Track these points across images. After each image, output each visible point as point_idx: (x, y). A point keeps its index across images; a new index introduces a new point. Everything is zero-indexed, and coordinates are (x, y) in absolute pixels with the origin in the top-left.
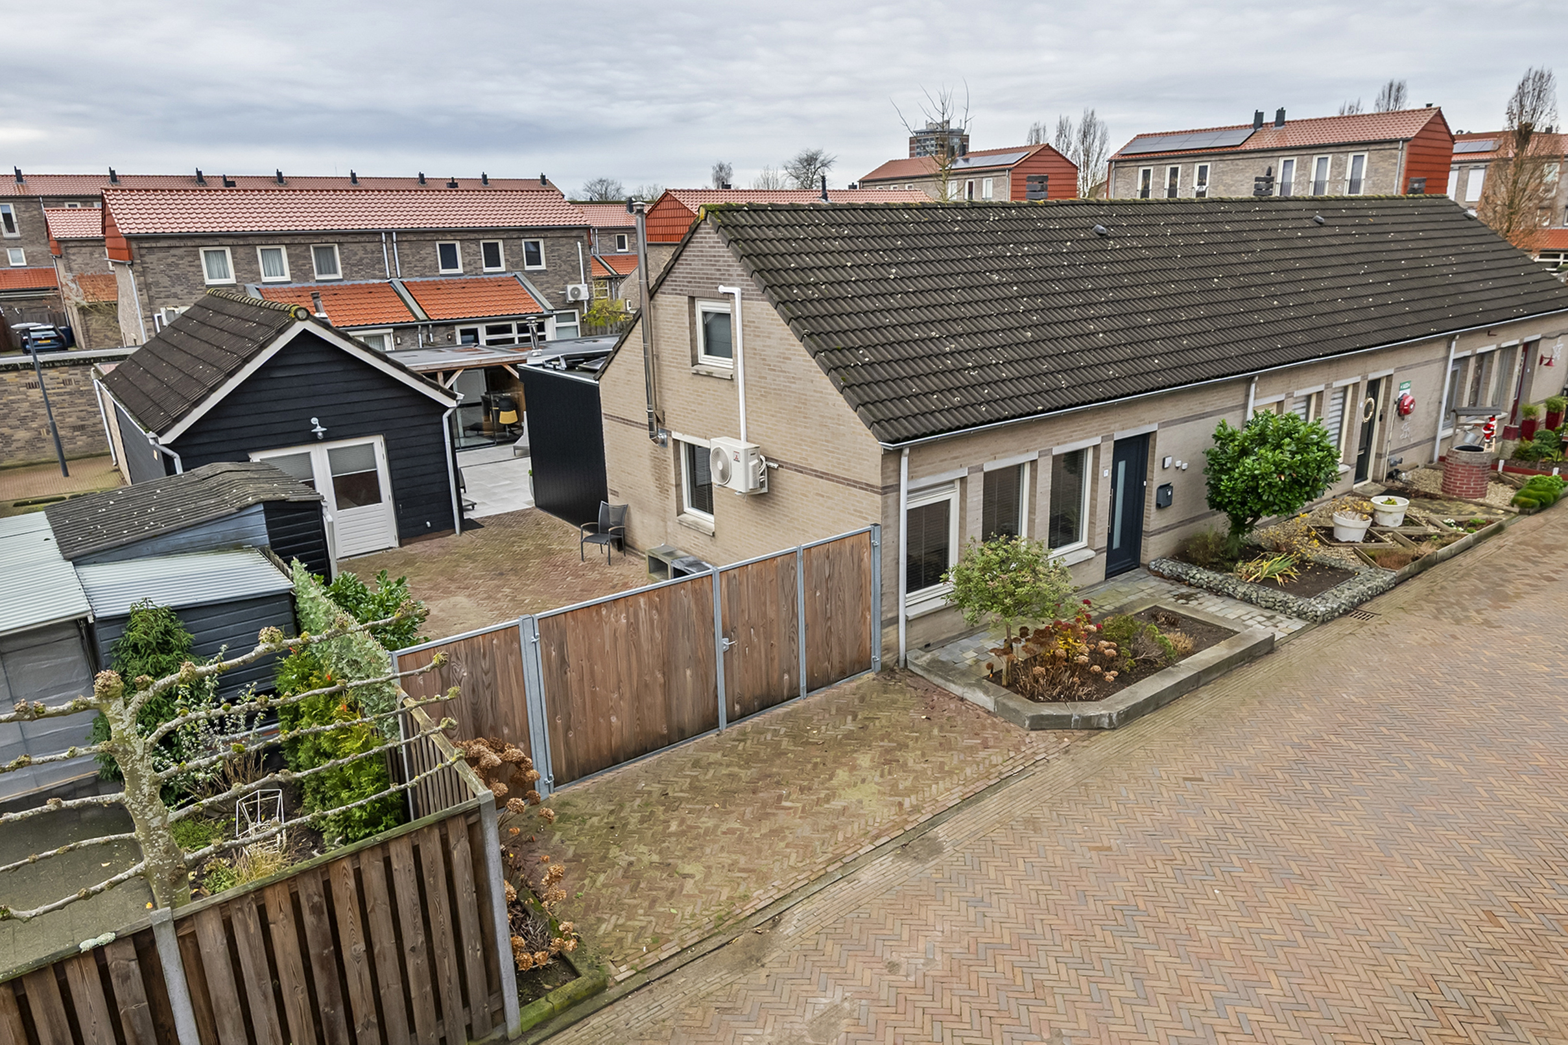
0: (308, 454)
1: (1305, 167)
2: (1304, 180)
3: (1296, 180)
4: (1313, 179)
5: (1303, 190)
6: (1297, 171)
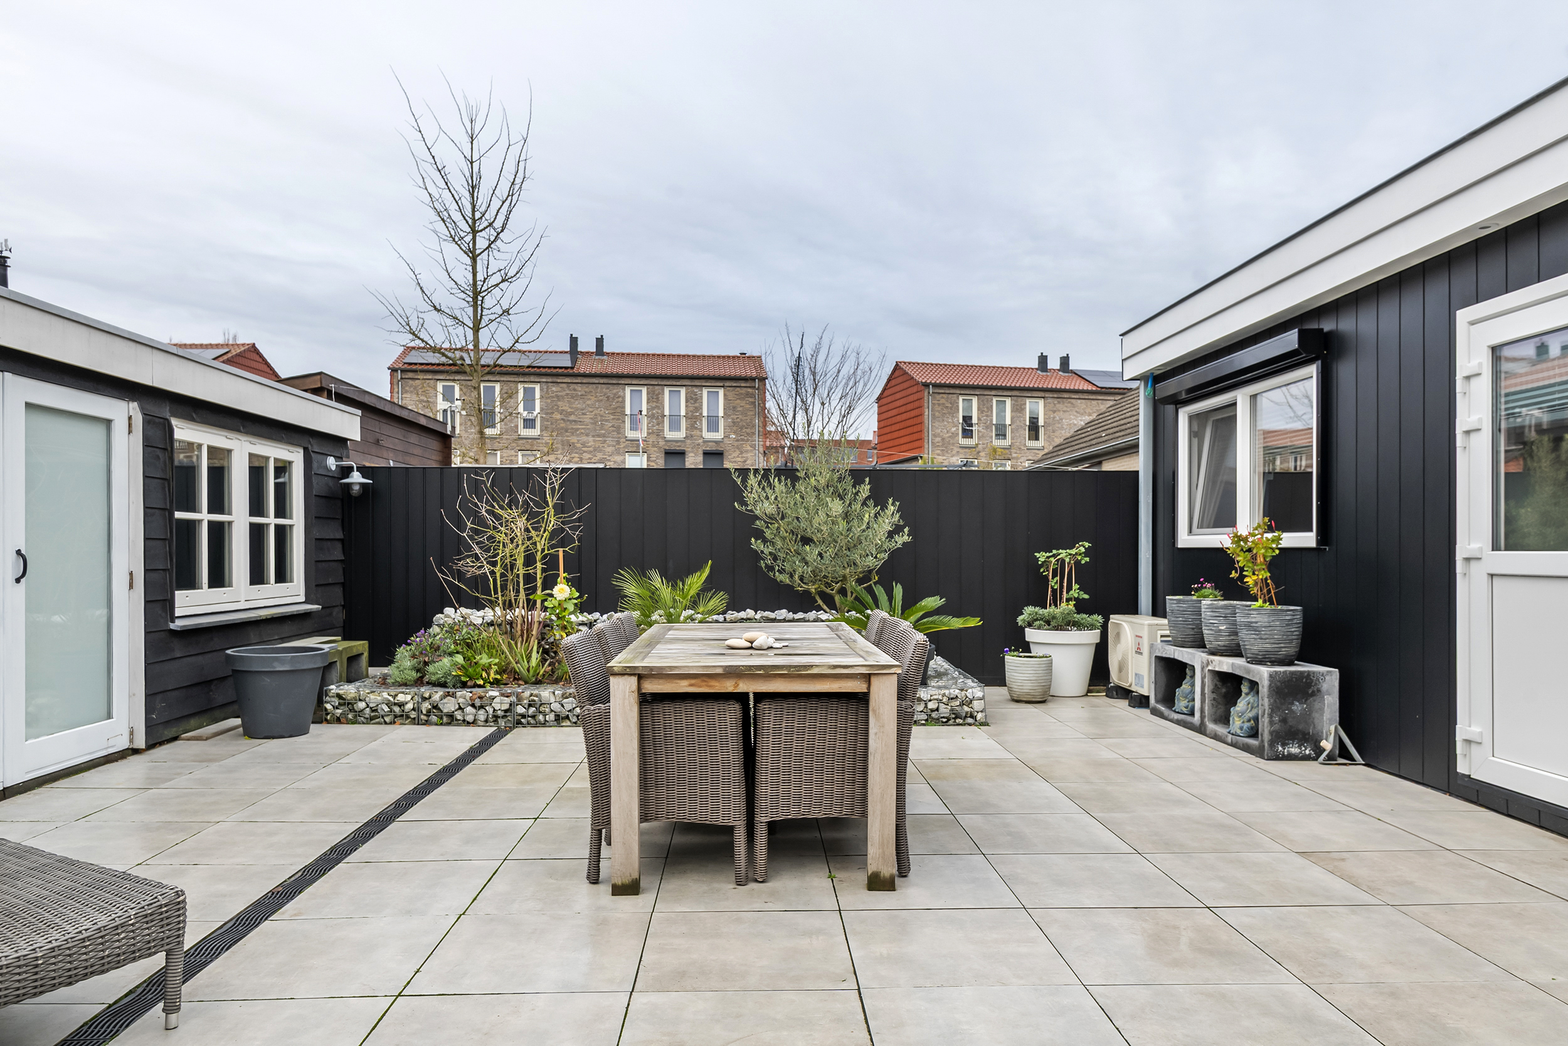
1: (658, 398)
2: (658, 413)
3: (648, 412)
4: (667, 412)
5: (658, 424)
6: (648, 403)
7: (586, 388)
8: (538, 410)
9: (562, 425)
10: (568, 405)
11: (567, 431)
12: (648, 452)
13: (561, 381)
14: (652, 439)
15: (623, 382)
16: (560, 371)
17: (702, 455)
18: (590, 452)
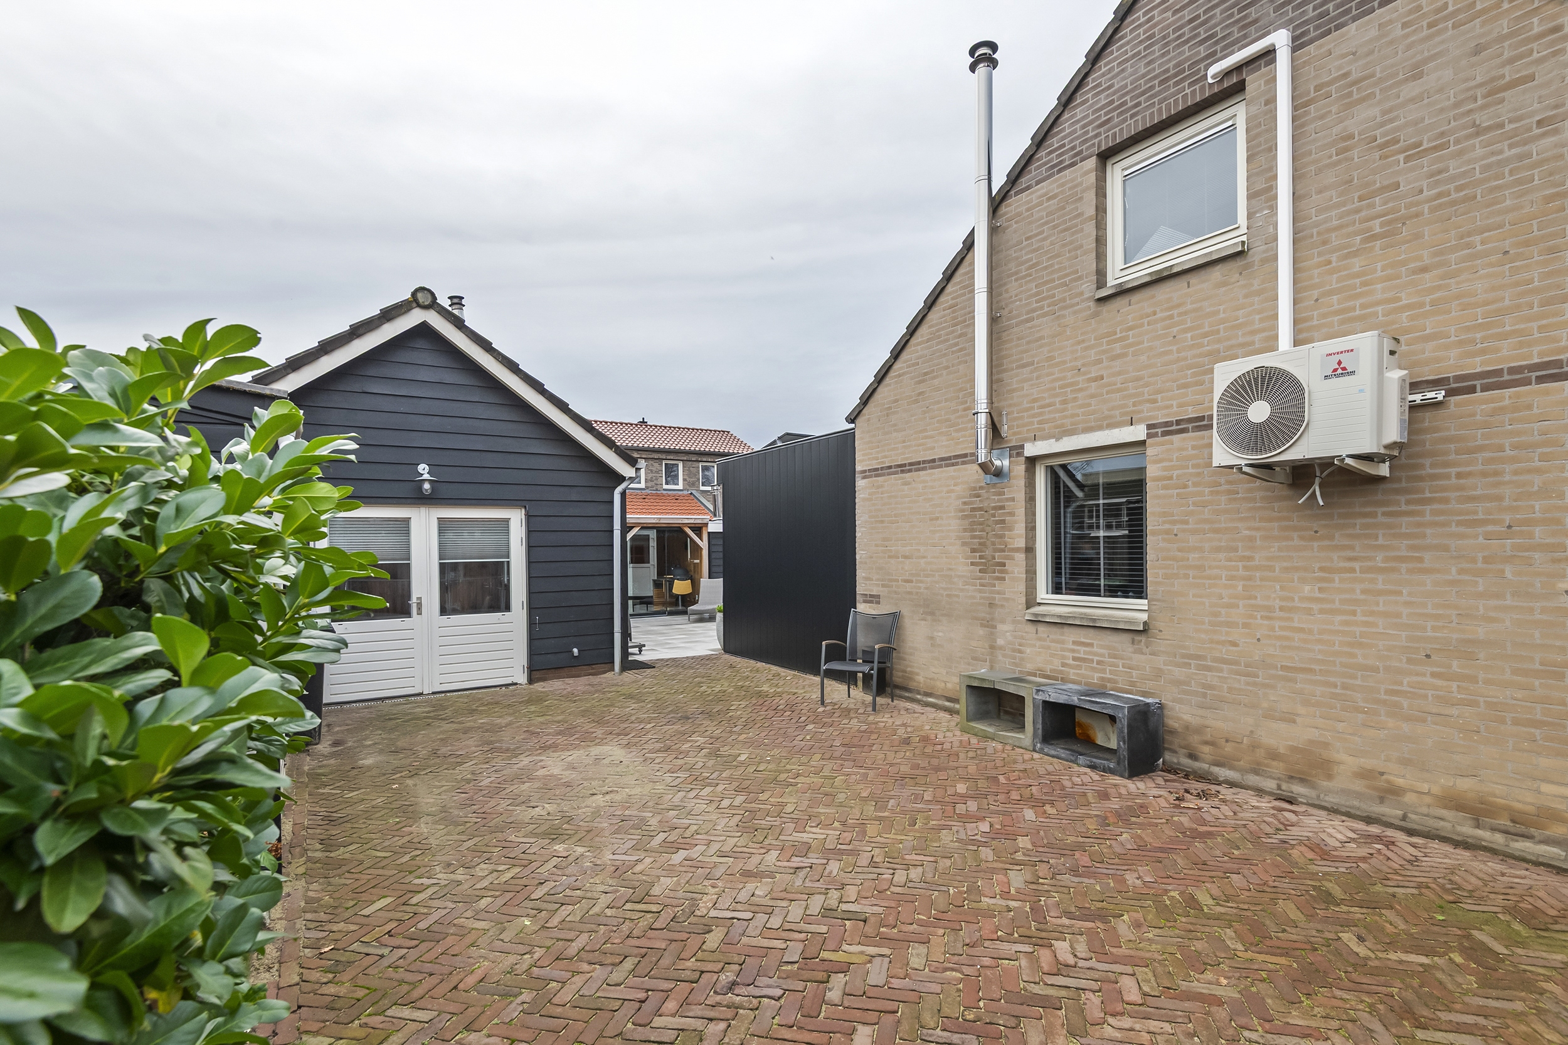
0: (407, 521)
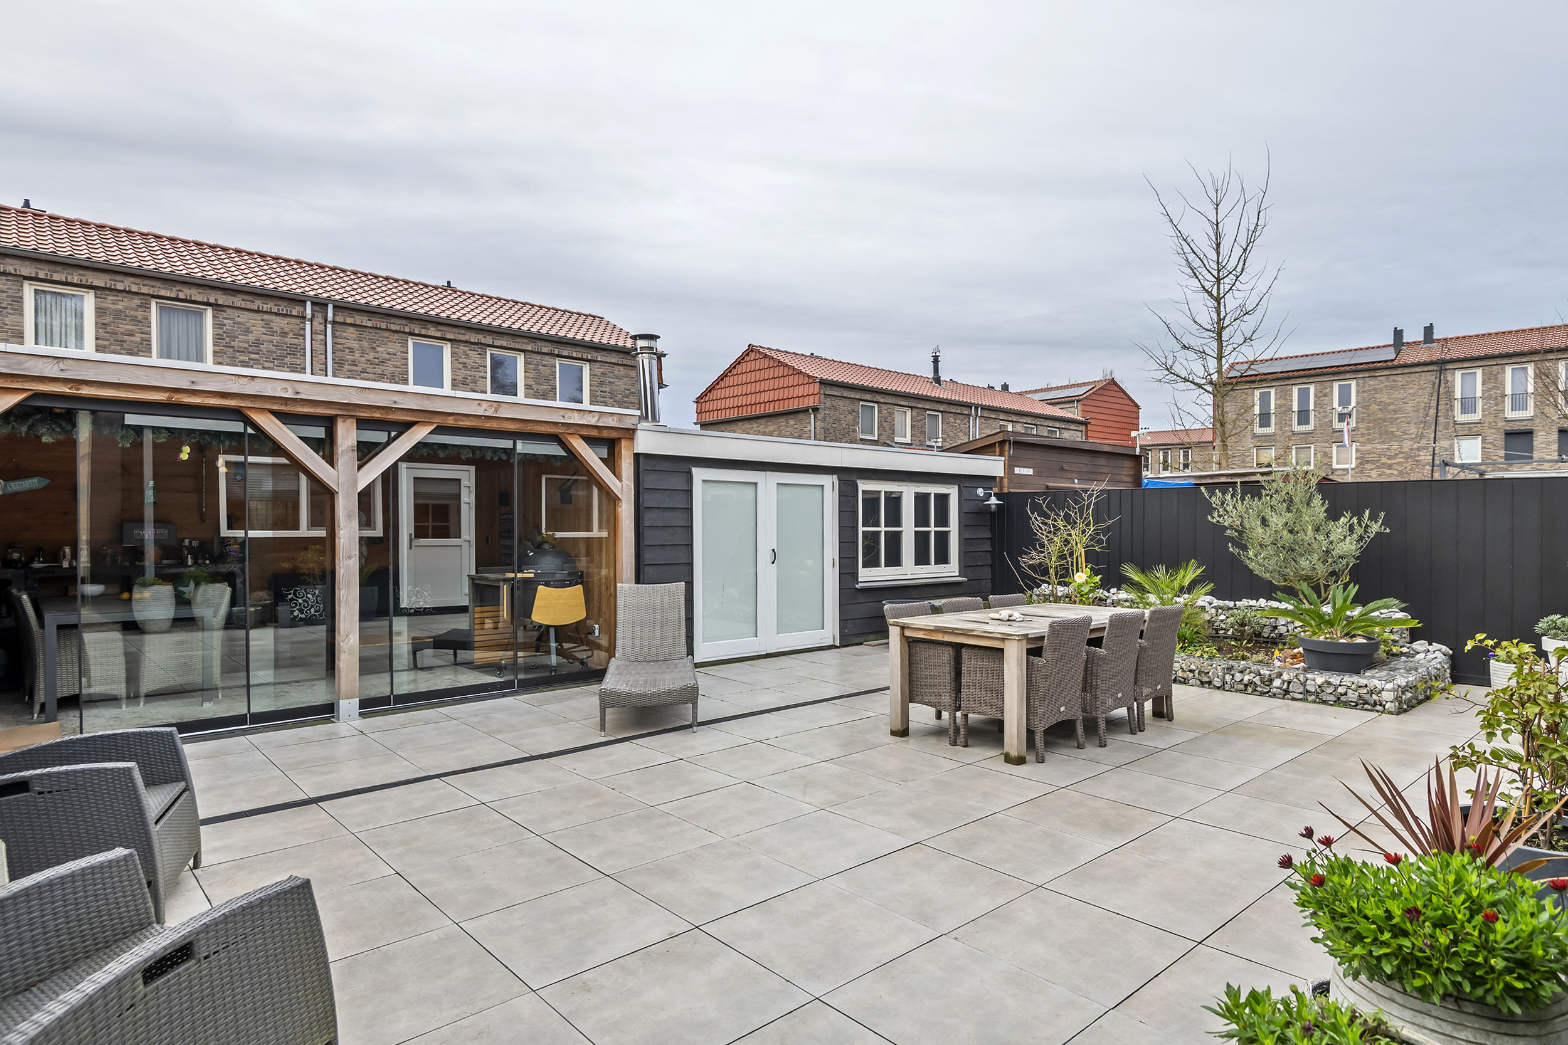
1: (1496, 379)
2: (1496, 393)
3: (1483, 394)
4: (1508, 391)
5: (1497, 405)
6: (1483, 384)
7: (1407, 378)
8: (1353, 404)
9: (1380, 416)
10: (1386, 396)
11: (1385, 421)
12: (1483, 434)
13: (1379, 374)
14: (1490, 419)
15: (1452, 367)
16: (1379, 364)
17: (1557, 433)
18: (1412, 439)
